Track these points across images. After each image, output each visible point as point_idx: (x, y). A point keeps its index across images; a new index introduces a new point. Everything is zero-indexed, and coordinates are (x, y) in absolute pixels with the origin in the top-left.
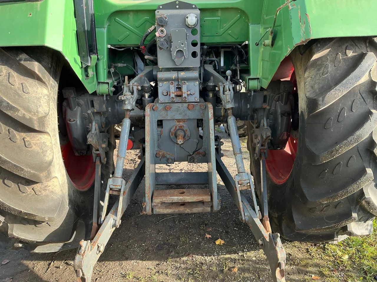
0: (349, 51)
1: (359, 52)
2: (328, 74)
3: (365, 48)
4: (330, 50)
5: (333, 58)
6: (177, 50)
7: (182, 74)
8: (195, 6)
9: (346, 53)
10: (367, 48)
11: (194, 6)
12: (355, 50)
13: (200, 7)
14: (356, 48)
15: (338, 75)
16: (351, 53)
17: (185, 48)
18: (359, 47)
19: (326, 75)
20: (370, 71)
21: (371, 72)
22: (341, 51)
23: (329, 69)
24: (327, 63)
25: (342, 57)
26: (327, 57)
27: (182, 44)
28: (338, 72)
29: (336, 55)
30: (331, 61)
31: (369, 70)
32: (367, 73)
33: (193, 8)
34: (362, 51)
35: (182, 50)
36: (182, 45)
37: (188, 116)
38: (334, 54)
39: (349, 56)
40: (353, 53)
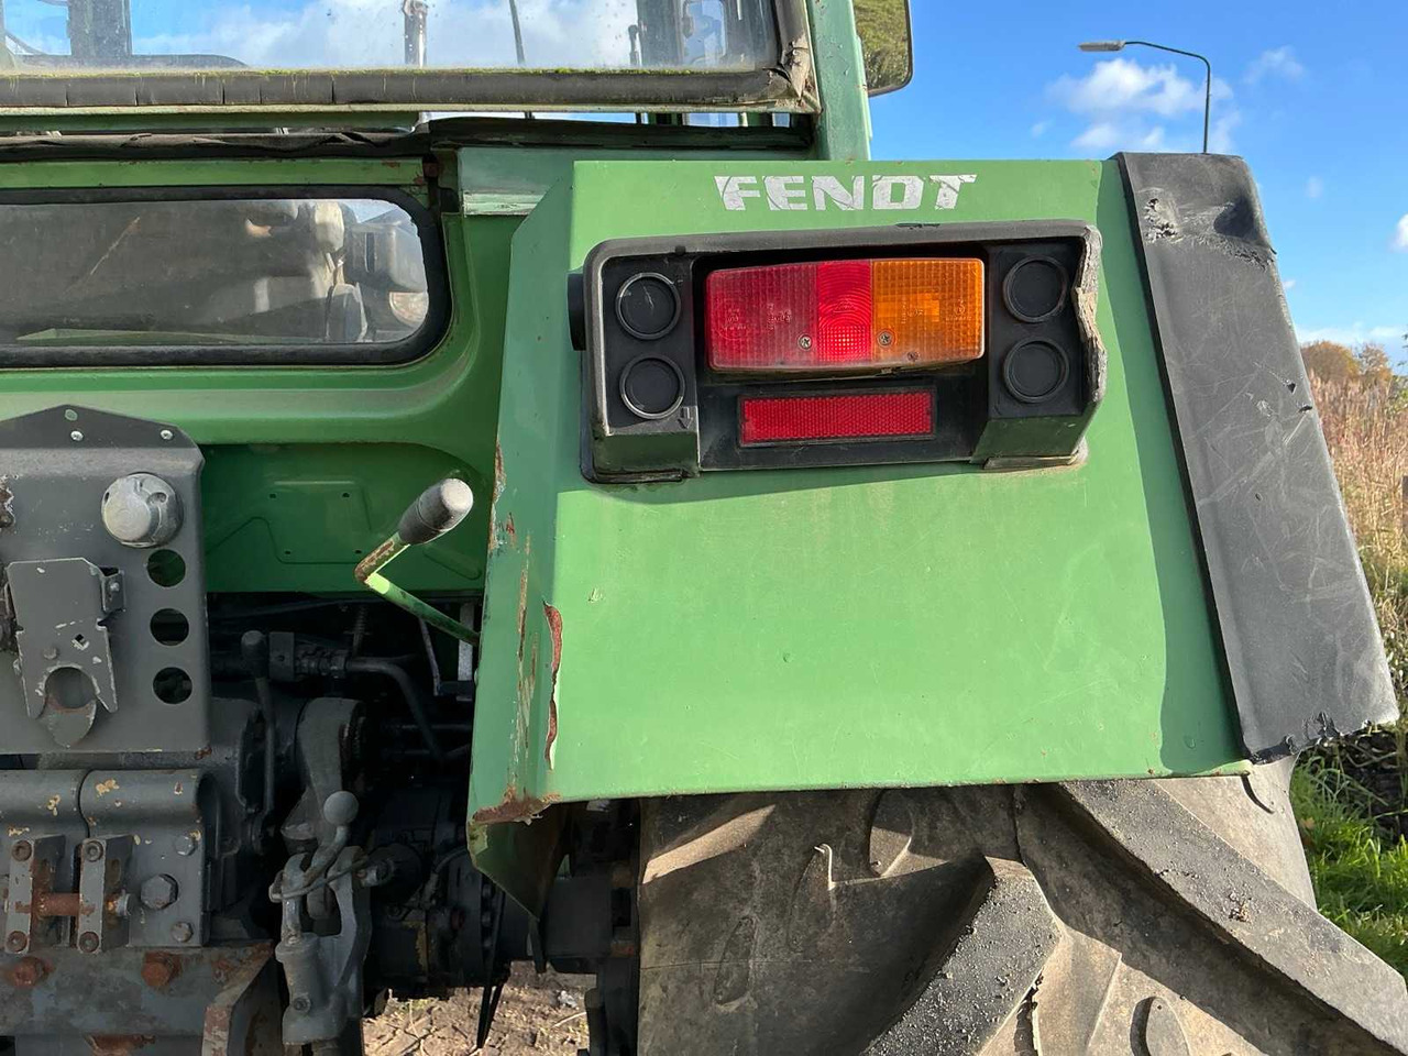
0: (890, 834)
1: (955, 848)
2: (748, 996)
3: (1003, 814)
4: (769, 818)
5: (783, 877)
6: (51, 670)
7: (101, 789)
8: (174, 430)
9: (865, 848)
10: (1012, 816)
11: (166, 434)
12: (932, 827)
13: (208, 439)
14: (935, 818)
15: (803, 1019)
16: (905, 852)
17: (97, 660)
18: (963, 811)
19: (733, 1006)
20: (1029, 1005)
21: (1035, 1013)
22: (841, 830)
23: (757, 964)
24: (747, 912)
25: (838, 877)
26: (746, 865)
27: (79, 638)
28: (809, 992)
29: (800, 858)
30: (769, 900)
31: (1021, 1000)
32: (1008, 1026)
33: (162, 443)
34: (979, 838)
35: (79, 667)
36: (77, 644)
37: (151, 1022)
38: (795, 845)
39: (885, 875)
40: (912, 850)
